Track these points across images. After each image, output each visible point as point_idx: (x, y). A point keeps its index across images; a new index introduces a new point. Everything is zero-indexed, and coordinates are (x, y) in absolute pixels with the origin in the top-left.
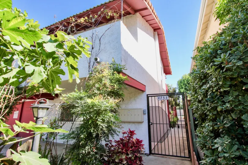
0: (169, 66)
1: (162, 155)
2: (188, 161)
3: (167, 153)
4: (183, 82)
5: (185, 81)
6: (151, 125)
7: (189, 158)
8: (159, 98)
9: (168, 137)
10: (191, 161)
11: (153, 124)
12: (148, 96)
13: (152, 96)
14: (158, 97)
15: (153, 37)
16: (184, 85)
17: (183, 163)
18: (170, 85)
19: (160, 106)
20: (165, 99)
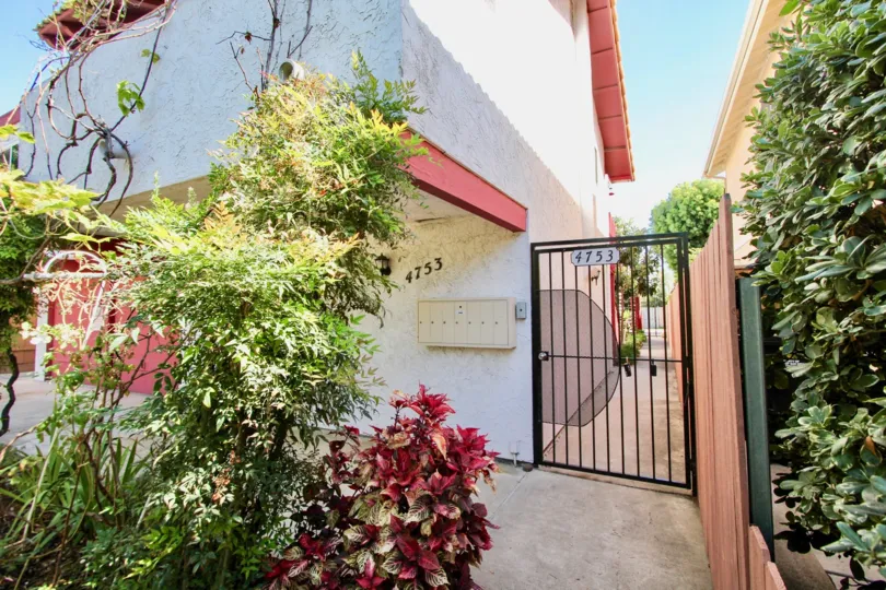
0: (624, 147)
1: (580, 469)
2: (682, 500)
3: (601, 466)
4: (673, 210)
5: (681, 206)
6: (543, 362)
7: (686, 486)
8: (579, 258)
9: (607, 406)
10: (694, 497)
11: (553, 356)
12: (537, 248)
13: (550, 251)
14: (577, 252)
15: (568, 16)
16: (674, 222)
17: (662, 505)
18: (624, 220)
19: (584, 286)
20: (602, 262)
